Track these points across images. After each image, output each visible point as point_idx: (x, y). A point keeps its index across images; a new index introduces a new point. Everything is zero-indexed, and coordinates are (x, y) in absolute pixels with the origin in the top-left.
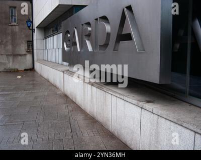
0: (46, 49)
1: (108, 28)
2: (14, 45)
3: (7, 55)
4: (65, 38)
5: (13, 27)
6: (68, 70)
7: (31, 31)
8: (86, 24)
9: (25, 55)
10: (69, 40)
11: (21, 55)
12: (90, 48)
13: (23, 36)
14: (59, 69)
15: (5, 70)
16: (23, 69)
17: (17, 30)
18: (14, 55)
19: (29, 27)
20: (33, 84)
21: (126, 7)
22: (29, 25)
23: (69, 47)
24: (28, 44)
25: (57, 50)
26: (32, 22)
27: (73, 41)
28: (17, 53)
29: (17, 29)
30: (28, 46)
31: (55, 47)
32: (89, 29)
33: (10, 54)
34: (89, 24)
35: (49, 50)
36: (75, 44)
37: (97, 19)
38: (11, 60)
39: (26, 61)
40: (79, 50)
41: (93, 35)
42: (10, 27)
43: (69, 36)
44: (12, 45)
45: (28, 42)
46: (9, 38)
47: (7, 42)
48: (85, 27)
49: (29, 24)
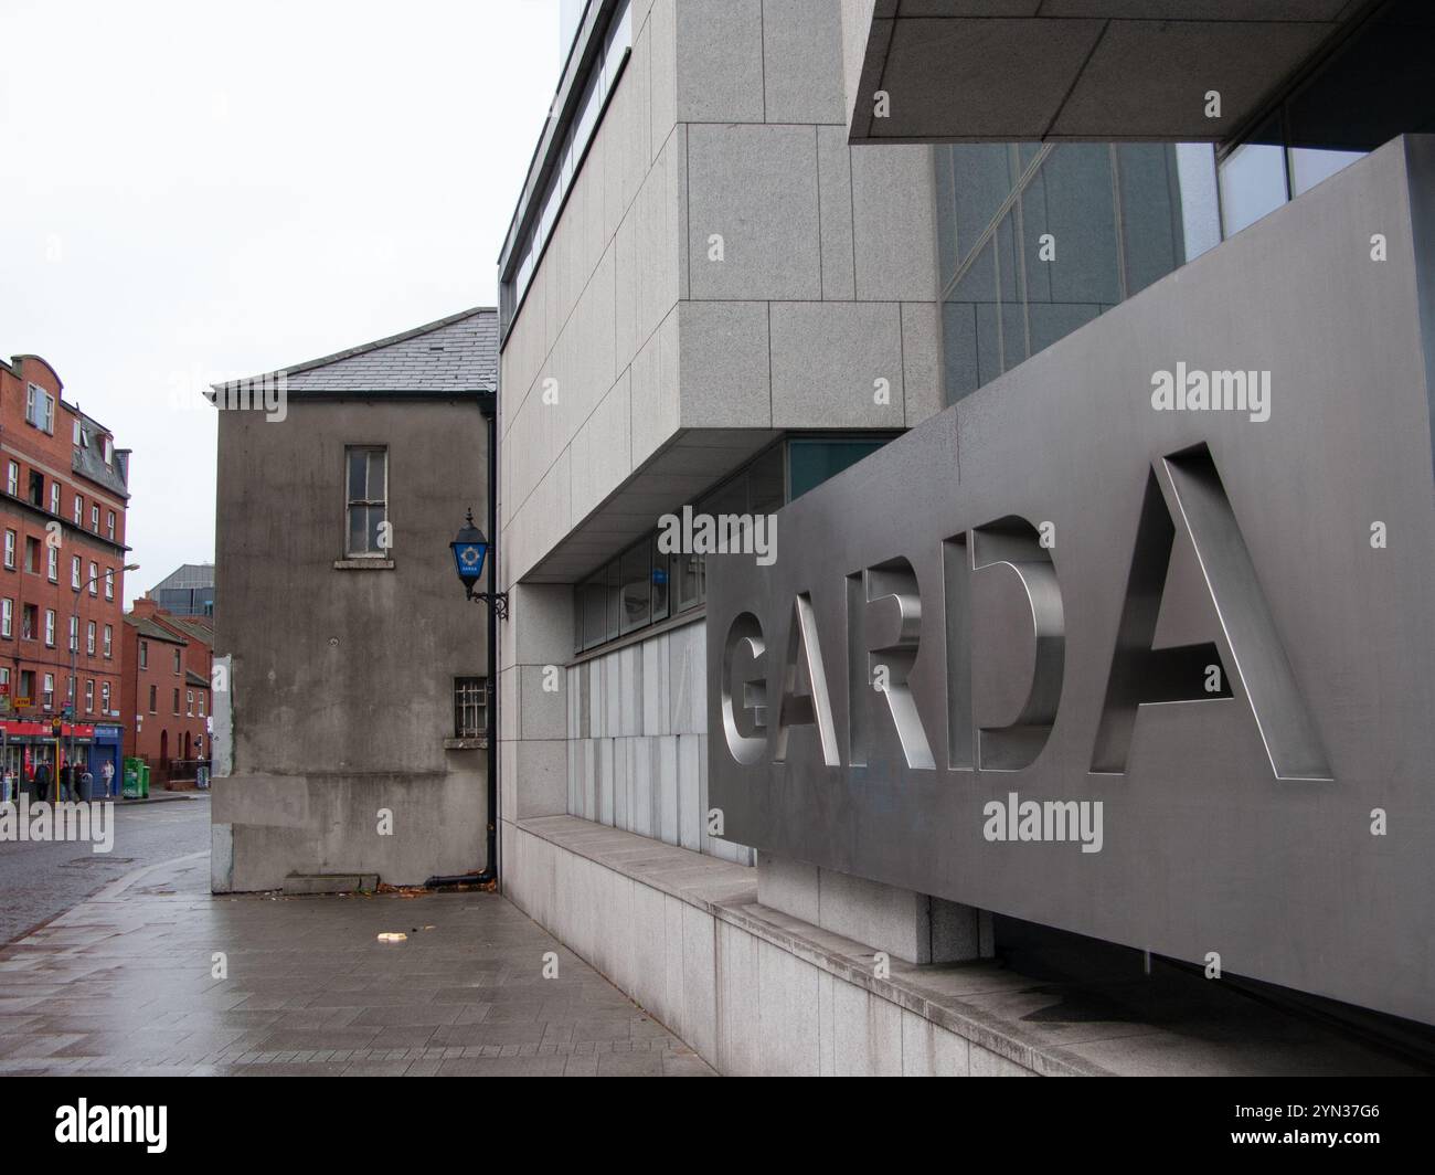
0: (585, 733)
1: (1045, 603)
2: (365, 704)
3: (310, 776)
4: (727, 666)
5: (365, 581)
6: (753, 901)
7: (484, 606)
8: (881, 569)
9: (437, 776)
10: (760, 685)
11: (405, 778)
12: (914, 746)
13: (429, 641)
14: (682, 888)
15: (295, 884)
16: (420, 880)
17: (388, 603)
18: (360, 777)
19: (469, 580)
20: (489, 996)
21: (1174, 459)
22: (470, 566)
23: (759, 731)
24: (459, 698)
25: (668, 745)
26: (490, 547)
27: (791, 688)
28: (381, 762)
29: (385, 593)
30: (458, 710)
31: (651, 727)
32: (907, 606)
33: (331, 768)
34: (900, 571)
35: (606, 746)
36: (802, 710)
37: (959, 540)
38: (338, 812)
39: (442, 821)
40: (831, 756)
41: (935, 649)
42: (344, 582)
43: (757, 650)
44: (353, 703)
45: (460, 682)
46: (334, 654)
47: (317, 683)
48: (874, 591)
49: (471, 558)
